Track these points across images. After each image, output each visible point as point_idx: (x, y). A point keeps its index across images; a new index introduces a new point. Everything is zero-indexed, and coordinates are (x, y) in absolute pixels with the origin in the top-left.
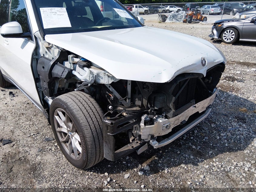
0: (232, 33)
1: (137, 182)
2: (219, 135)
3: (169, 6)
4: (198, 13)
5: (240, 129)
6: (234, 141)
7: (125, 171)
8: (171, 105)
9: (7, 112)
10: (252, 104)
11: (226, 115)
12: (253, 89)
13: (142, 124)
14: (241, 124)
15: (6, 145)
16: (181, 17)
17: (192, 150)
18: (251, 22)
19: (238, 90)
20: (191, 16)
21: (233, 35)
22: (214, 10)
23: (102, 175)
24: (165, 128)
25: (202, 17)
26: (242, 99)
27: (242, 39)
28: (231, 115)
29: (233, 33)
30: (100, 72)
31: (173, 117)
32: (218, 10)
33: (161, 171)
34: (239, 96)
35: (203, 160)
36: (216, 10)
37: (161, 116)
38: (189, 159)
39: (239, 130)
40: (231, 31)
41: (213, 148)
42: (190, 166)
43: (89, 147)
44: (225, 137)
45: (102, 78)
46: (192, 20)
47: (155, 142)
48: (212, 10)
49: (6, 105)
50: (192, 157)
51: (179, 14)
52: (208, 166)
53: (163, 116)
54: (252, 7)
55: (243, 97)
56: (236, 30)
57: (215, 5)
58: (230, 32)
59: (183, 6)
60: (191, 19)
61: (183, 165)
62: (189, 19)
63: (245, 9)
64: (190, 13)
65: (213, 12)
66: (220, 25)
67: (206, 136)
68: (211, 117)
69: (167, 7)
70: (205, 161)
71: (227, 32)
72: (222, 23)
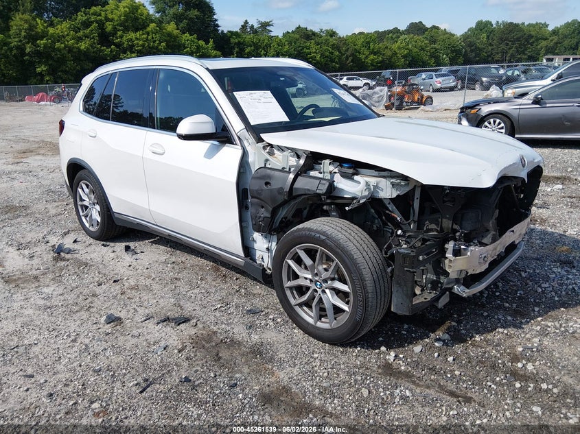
0: (499, 124)
1: (439, 355)
2: (540, 286)
3: (345, 78)
4: (414, 89)
5: (569, 276)
6: (567, 293)
7: (411, 343)
8: (491, 224)
9: (143, 278)
10: (575, 241)
11: (537, 259)
12: (569, 218)
13: (449, 255)
14: (569, 269)
15: (181, 325)
16: (380, 98)
17: (506, 309)
18: (533, 103)
19: (543, 221)
20: (401, 97)
21: (502, 128)
22: (441, 81)
23: (377, 351)
24: (482, 260)
25: (422, 97)
26: (556, 235)
27: (520, 134)
28: (547, 259)
29: (502, 125)
30: (380, 182)
31: (492, 243)
32: (451, 81)
33: (468, 339)
34: (549, 230)
35: (528, 320)
36: (447, 82)
37: (472, 244)
38: (506, 321)
39: (568, 279)
40: (498, 121)
41: (538, 305)
42: (512, 331)
43: (370, 296)
44: (551, 289)
45: (382, 190)
46: (404, 104)
47: (462, 287)
48: (438, 82)
49: (131, 268)
50: (509, 318)
51: (374, 93)
52: (539, 328)
53: (474, 243)
54: (517, 73)
55: (557, 231)
56: (506, 119)
57: (443, 72)
58: (495, 122)
59: (378, 77)
60: (402, 102)
61: (501, 330)
62: (397, 103)
63: (504, 78)
64: (397, 89)
65: (440, 85)
66: (473, 111)
67: (518, 290)
68: (516, 264)
69: (341, 79)
70: (532, 321)
71: (490, 123)
72: (478, 107)
